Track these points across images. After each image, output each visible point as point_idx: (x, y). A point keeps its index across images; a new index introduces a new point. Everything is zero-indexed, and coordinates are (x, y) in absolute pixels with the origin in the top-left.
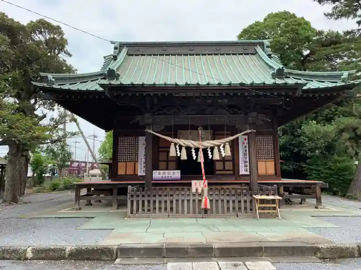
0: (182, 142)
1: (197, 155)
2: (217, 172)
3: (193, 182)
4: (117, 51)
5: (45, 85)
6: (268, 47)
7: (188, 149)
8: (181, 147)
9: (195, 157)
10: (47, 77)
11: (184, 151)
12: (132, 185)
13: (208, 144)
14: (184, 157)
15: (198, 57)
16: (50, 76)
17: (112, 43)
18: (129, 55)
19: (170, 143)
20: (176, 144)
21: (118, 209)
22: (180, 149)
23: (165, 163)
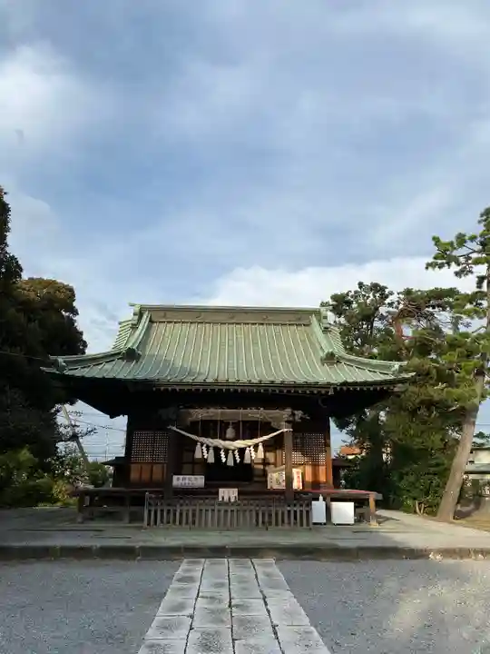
0: (210, 441)
1: (226, 457)
2: (256, 479)
3: (221, 490)
4: (137, 317)
5: (55, 371)
6: (324, 318)
7: (217, 450)
8: (208, 447)
9: (224, 460)
10: (56, 361)
11: (211, 451)
12: (150, 492)
13: (240, 443)
14: (211, 460)
15: (238, 327)
16: (61, 360)
18: (152, 321)
19: (196, 442)
20: (202, 445)
21: (130, 523)
22: (208, 450)
23: (190, 466)
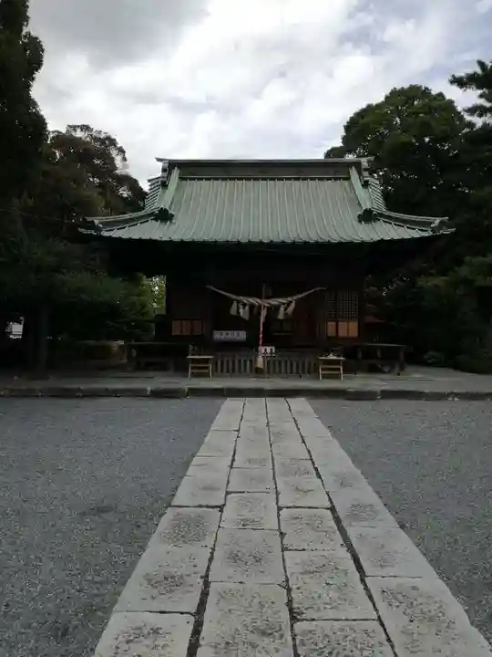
0: (245, 300)
5: (92, 232)
6: (366, 170)
15: (272, 182)
16: (96, 221)
17: (159, 160)
18: (182, 178)
